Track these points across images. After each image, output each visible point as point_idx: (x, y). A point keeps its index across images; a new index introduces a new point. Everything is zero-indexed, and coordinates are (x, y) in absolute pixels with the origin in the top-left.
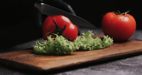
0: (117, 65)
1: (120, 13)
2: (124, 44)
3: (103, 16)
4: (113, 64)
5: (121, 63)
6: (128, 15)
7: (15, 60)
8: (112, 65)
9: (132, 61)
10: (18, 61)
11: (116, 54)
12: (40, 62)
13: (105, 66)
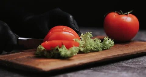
0: (120, 66)
1: (122, 13)
2: (126, 45)
3: (106, 16)
4: (116, 65)
5: (123, 64)
6: (131, 15)
7: (15, 62)
8: (114, 67)
9: (135, 62)
10: (18, 62)
11: (118, 55)
12: (41, 63)
13: (107, 67)
